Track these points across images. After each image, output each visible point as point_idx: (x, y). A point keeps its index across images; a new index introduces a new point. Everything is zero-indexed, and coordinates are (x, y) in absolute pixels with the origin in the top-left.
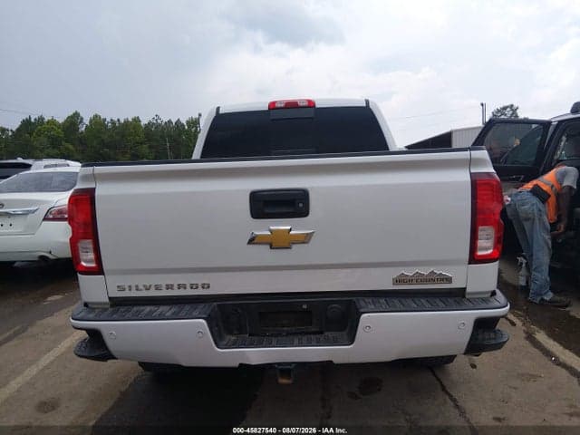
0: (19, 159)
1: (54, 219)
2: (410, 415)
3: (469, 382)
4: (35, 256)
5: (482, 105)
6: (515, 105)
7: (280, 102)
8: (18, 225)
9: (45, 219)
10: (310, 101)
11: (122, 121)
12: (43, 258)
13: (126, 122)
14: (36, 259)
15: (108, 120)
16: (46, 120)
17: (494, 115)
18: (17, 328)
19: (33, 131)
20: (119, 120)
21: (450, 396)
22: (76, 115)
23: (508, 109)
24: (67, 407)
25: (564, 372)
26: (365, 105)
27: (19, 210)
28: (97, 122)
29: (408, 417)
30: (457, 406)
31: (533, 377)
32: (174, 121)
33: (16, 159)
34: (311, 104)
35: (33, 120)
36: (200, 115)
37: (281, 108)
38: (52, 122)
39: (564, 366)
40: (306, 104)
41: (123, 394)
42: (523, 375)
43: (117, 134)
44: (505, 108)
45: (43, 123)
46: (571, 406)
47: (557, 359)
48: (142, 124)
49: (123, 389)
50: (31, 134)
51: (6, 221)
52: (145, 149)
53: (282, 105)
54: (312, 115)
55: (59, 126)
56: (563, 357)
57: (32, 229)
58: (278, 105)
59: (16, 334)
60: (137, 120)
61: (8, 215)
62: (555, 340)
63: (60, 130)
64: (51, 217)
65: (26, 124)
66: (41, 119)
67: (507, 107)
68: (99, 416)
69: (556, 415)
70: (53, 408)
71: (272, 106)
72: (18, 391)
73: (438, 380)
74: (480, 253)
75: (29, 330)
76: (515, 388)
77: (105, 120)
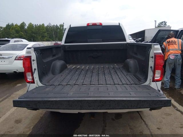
0: (6, 38)
1: (18, 60)
2: (131, 126)
3: (149, 116)
4: (12, 71)
5: (155, 21)
6: (166, 22)
7: (91, 23)
8: (7, 61)
9: (15, 59)
10: (100, 23)
11: (39, 25)
12: (15, 72)
13: (40, 26)
14: (13, 72)
15: (34, 24)
16: (14, 24)
17: (159, 24)
18: (8, 95)
19: (10, 28)
20: (37, 25)
21: (144, 121)
22: (23, 23)
23: (164, 23)
24: (24, 122)
25: (179, 113)
26: (118, 25)
27: (7, 57)
28: (31, 25)
29: (130, 127)
30: (145, 124)
31: (170, 115)
32: (55, 25)
33: (5, 38)
34: (101, 24)
35: (10, 25)
36: (64, 23)
37: (91, 25)
38: (16, 25)
39: (179, 111)
40: (99, 24)
41: (42, 118)
42: (166, 114)
43: (37, 29)
44: (162, 22)
45: (13, 25)
46: (181, 125)
47: (177, 108)
48: (45, 26)
49: (41, 116)
50: (9, 29)
51: (3, 60)
52: (46, 34)
53: (91, 24)
54: (101, 28)
55: (19, 26)
56: (179, 108)
57: (11, 63)
58: (90, 24)
59: (7, 97)
60: (43, 25)
61: (3, 58)
62: (177, 102)
63: (19, 28)
64: (17, 59)
65: (8, 26)
66: (13, 24)
67: (163, 22)
68: (34, 125)
69: (176, 127)
70: (20, 122)
71: (88, 25)
72: (9, 116)
73: (140, 115)
74: (156, 79)
75: (12, 96)
76: (164, 118)
77: (33, 24)
